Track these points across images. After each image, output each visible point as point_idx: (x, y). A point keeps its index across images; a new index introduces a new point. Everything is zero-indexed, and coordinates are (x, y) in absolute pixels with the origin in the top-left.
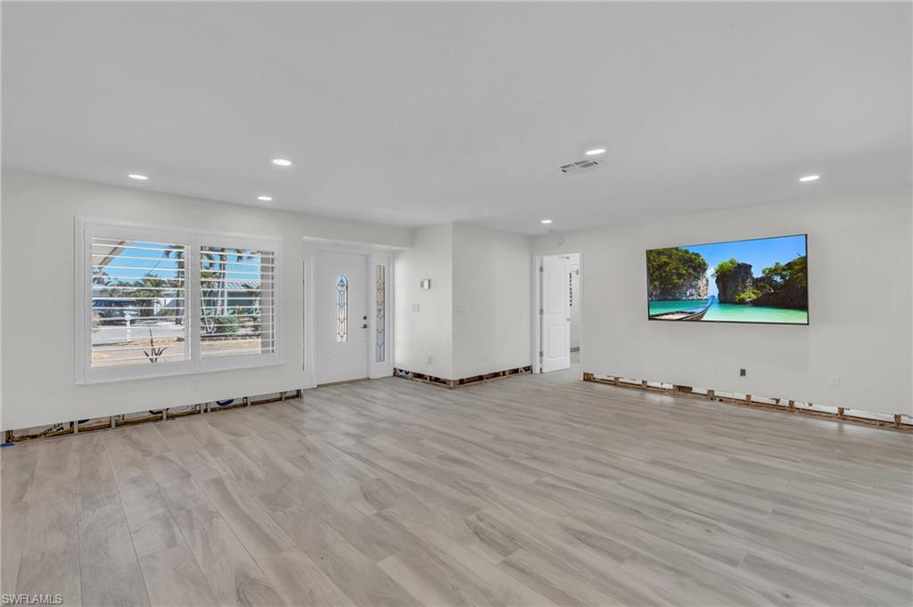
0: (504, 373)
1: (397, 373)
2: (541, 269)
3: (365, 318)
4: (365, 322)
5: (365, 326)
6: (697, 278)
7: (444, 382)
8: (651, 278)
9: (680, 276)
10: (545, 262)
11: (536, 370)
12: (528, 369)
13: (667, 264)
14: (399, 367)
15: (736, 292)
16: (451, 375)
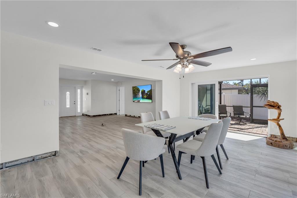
0: (108, 114)
1: (83, 115)
2: (119, 90)
3: (74, 102)
4: (74, 103)
5: (74, 104)
6: (139, 93)
7: (90, 116)
8: (133, 93)
9: (137, 92)
10: (120, 88)
11: (118, 114)
12: (116, 114)
13: (135, 90)
14: (83, 113)
15: (144, 96)
16: (91, 114)
